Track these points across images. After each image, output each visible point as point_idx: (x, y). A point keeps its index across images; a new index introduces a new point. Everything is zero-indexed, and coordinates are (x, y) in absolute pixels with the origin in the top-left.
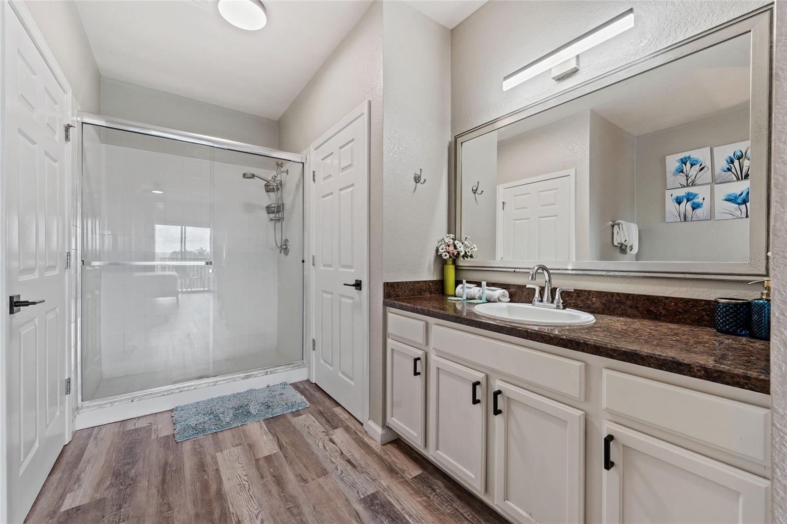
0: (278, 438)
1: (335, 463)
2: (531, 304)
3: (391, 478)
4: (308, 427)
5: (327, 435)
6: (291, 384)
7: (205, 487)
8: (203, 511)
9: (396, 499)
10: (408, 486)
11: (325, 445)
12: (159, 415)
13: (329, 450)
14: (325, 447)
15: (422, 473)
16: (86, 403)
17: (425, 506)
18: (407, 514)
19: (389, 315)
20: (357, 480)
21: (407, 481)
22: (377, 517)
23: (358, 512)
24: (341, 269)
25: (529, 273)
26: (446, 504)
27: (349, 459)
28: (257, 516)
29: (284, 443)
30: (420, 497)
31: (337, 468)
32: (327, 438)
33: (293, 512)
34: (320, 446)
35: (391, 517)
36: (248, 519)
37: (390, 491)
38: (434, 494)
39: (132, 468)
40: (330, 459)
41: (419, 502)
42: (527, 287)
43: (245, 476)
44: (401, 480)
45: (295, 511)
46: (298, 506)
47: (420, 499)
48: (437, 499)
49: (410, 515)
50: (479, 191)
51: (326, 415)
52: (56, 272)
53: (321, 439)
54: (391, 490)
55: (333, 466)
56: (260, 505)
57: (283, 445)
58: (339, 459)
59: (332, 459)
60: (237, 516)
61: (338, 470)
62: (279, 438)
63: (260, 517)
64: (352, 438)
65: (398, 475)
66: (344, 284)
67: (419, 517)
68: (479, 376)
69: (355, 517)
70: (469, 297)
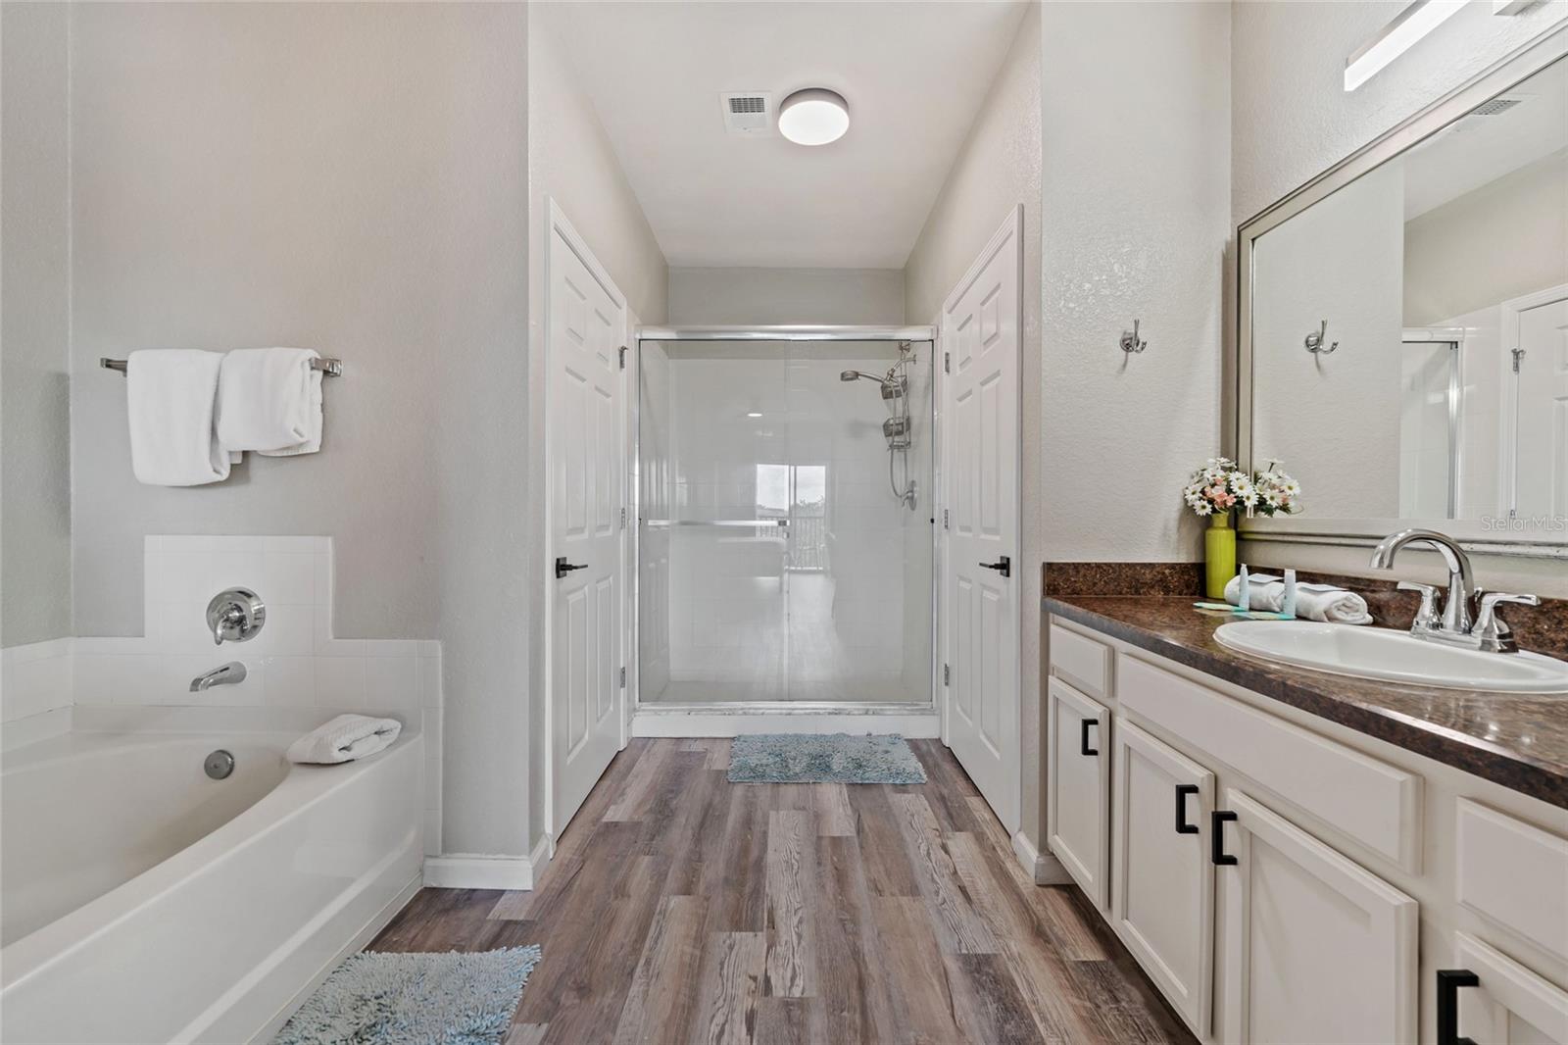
0: (859, 816)
1: (937, 883)
2: (1408, 633)
3: (1033, 945)
4: (913, 815)
5: (940, 836)
6: (906, 740)
7: (745, 850)
8: (735, 878)
9: (1027, 981)
10: (1062, 970)
11: (931, 851)
12: (718, 741)
13: (934, 861)
14: (929, 854)
15: (1102, 961)
16: (645, 706)
17: (1082, 1018)
18: (1039, 1014)
19: (1053, 628)
20: (965, 924)
21: (1062, 962)
22: (978, 992)
23: (948, 970)
24: (983, 536)
25: (1374, 547)
26: (1133, 1035)
27: (964, 887)
28: (796, 911)
29: (866, 826)
30: (1079, 998)
31: (937, 893)
32: (939, 840)
33: (847, 927)
34: (922, 848)
35: (1004, 1004)
36: (784, 909)
37: (1021, 964)
38: (1113, 1006)
39: (675, 798)
40: (932, 875)
41: (1074, 1006)
42: (1399, 587)
43: (798, 853)
44: (1053, 956)
45: (849, 926)
46: (855, 922)
47: (1076, 1001)
48: (1115, 1016)
49: (1044, 1017)
50: (1326, 345)
51: (949, 804)
52: (610, 532)
53: (927, 839)
54: (1025, 963)
55: (932, 887)
56: (805, 899)
57: (863, 829)
58: (946, 879)
59: (935, 876)
60: (771, 900)
61: (938, 895)
62: (862, 817)
63: (800, 913)
64: (983, 855)
65: (1050, 946)
66: (981, 564)
67: (1062, 1028)
68: (1196, 775)
69: (940, 975)
70: (1256, 605)
